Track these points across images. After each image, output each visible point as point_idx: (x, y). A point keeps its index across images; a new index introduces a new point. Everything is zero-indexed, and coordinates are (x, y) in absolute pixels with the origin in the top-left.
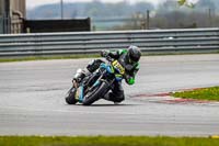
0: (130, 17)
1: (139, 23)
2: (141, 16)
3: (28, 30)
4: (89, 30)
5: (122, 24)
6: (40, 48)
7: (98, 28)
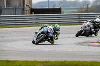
0: (80, 7)
1: (84, 10)
2: (85, 7)
3: (33, 13)
4: (61, 13)
5: (76, 10)
6: (38, 21)
7: (65, 12)
